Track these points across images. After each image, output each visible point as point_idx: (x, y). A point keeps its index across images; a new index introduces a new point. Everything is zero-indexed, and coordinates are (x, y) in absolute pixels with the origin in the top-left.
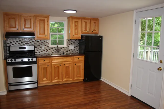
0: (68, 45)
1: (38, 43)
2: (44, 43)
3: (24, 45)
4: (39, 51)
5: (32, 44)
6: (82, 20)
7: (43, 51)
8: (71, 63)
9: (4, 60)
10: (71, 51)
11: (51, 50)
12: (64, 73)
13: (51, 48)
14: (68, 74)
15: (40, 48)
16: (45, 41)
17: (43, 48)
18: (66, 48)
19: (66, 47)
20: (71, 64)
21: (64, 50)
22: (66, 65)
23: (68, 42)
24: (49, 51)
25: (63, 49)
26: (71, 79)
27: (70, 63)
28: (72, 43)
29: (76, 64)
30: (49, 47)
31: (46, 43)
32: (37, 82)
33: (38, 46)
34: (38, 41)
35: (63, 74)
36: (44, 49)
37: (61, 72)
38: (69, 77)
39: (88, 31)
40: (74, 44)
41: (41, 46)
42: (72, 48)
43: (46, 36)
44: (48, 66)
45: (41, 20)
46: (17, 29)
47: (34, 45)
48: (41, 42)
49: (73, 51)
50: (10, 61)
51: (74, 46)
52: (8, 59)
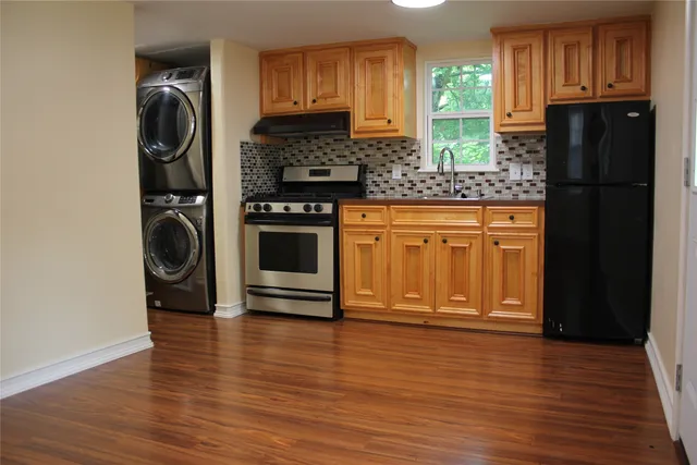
0: (505, 163)
1: (379, 155)
2: (403, 154)
3: (330, 163)
4: (383, 186)
5: (358, 159)
6: (551, 36)
7: (398, 189)
8: (475, 237)
10: (515, 189)
11: (430, 182)
12: (442, 278)
13: (428, 173)
14: (458, 284)
15: (386, 175)
16: (404, 145)
17: (397, 174)
18: (493, 178)
19: (494, 173)
20: (473, 241)
21: (486, 185)
23: (504, 148)
24: (419, 185)
25: (480, 178)
26: (473, 312)
27: (470, 237)
28: (522, 151)
29: (497, 243)
30: (419, 171)
31: (409, 155)
32: (331, 296)
33: (379, 168)
34: (380, 145)
35: (438, 280)
36: (400, 177)
37: (431, 274)
38: (468, 301)
39: (584, 88)
40: (530, 159)
41: (388, 165)
42: (525, 177)
43: (389, 122)
44: (377, 239)
45: (372, 61)
46: (295, 103)
47: (365, 161)
48: (388, 151)
49: (525, 192)
50: (252, 210)
51: (531, 166)
52: (248, 204)
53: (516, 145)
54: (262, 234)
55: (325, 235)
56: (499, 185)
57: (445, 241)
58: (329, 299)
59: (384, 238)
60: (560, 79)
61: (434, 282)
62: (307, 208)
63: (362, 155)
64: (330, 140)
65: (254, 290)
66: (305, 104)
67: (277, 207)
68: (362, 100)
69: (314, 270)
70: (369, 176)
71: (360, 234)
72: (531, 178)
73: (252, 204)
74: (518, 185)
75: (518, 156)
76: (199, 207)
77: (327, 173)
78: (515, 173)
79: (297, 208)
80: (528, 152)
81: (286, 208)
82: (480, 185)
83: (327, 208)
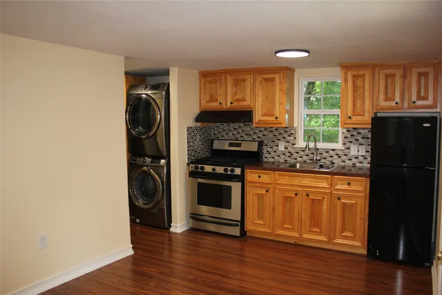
0: (348, 144)
1: (271, 135)
2: (286, 135)
3: (242, 139)
4: (273, 154)
5: (258, 137)
6: (377, 70)
7: (282, 156)
8: (326, 193)
9: (188, 165)
10: (354, 160)
11: (302, 153)
12: (305, 217)
13: (301, 148)
14: (315, 221)
15: (275, 148)
16: (286, 130)
17: (281, 147)
18: (340, 153)
19: (342, 150)
20: (325, 196)
21: (336, 157)
22: (311, 197)
23: (348, 135)
24: (295, 155)
25: (332, 152)
27: (323, 193)
28: (359, 137)
29: (339, 199)
30: (295, 146)
31: (289, 136)
32: (239, 223)
33: (271, 143)
34: (272, 129)
35: (303, 219)
36: (283, 149)
38: (320, 232)
39: (397, 103)
40: (363, 143)
41: (277, 141)
42: (361, 153)
43: (276, 118)
44: (267, 191)
45: (267, 80)
46: (220, 104)
47: (263, 138)
48: (276, 133)
49: (360, 162)
50: (193, 169)
51: (364, 146)
52: (191, 165)
53: (355, 133)
54: (199, 184)
55: (236, 187)
56: (344, 158)
57: (308, 195)
58: (238, 225)
59: (271, 191)
60: (382, 96)
61: (300, 219)
62: (226, 170)
63: (260, 135)
64: (242, 125)
65: (195, 217)
66: (226, 104)
67: (208, 169)
68: (260, 104)
69: (229, 207)
70: (265, 147)
71: (257, 187)
72: (364, 154)
73: (194, 166)
74: (356, 158)
75: (356, 140)
76: (162, 167)
77: (239, 145)
78: (354, 150)
79: (220, 170)
80: (362, 138)
81: (213, 170)
82: (332, 157)
83: (238, 171)
